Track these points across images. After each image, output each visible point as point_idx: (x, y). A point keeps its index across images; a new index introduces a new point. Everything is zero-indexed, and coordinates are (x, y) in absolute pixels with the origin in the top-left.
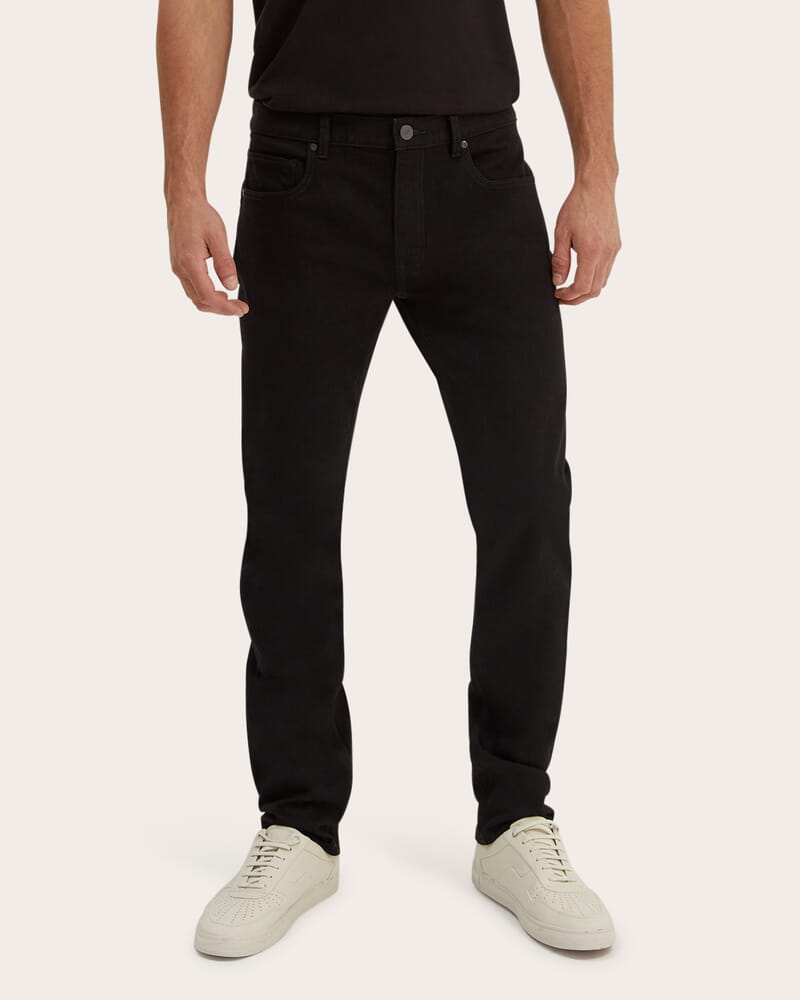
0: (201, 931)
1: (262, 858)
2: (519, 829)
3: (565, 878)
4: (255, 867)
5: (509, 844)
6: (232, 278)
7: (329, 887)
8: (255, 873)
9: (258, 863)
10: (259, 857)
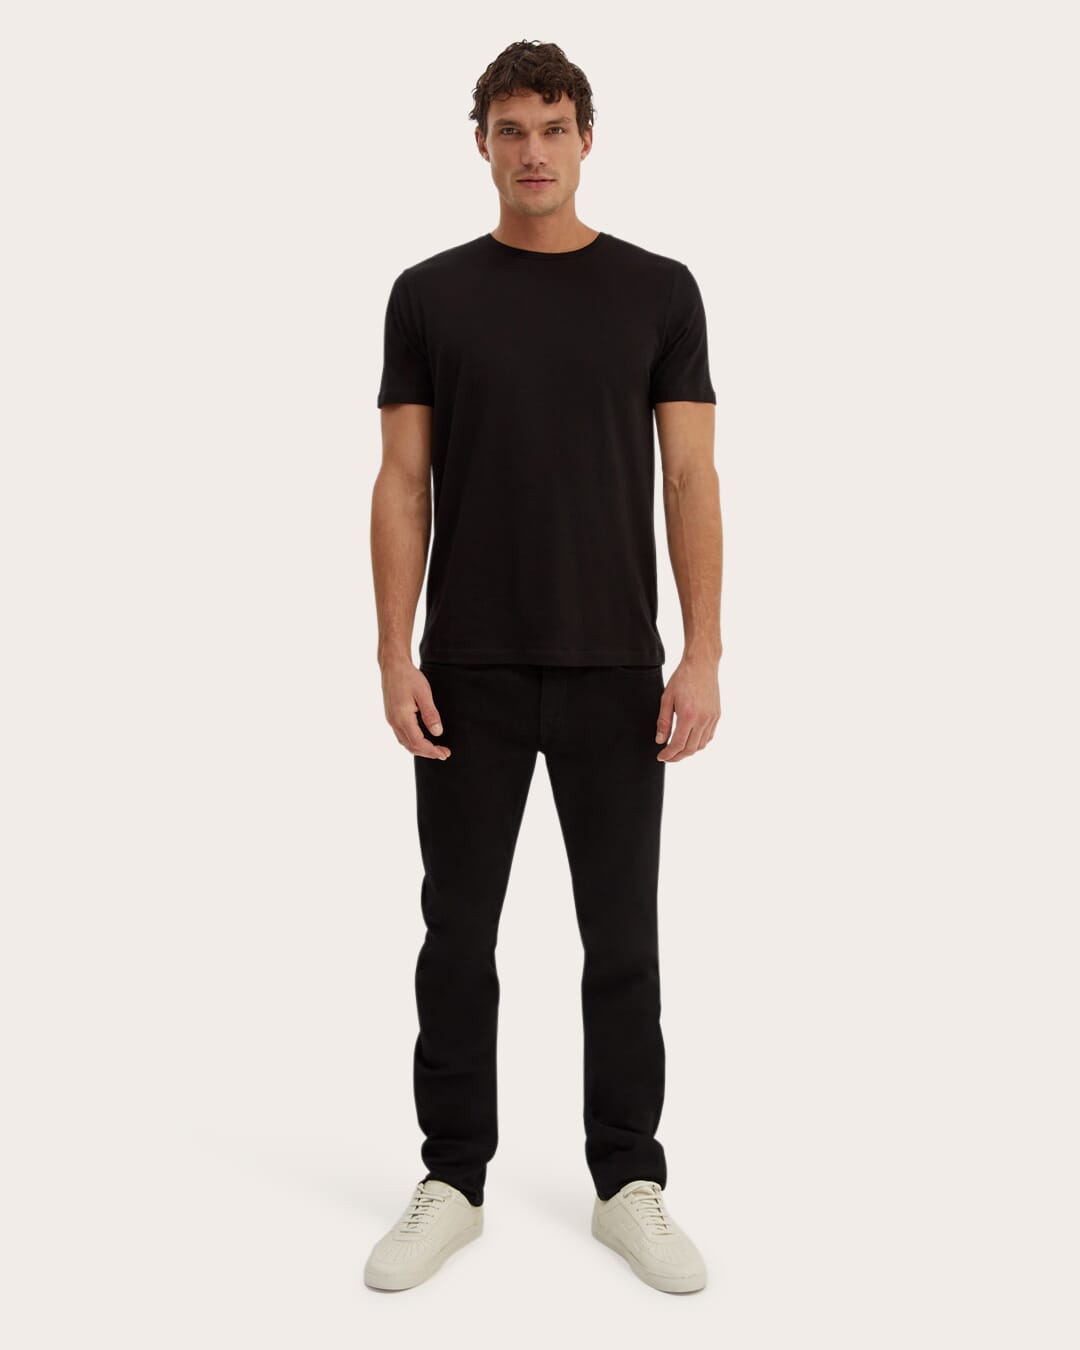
0: (369, 1270)
1: (420, 1208)
2: (628, 1192)
3: (665, 1231)
4: (414, 1215)
5: (620, 1204)
6: (437, 725)
7: (475, 1231)
8: (414, 1220)
9: (416, 1212)
10: (417, 1207)
